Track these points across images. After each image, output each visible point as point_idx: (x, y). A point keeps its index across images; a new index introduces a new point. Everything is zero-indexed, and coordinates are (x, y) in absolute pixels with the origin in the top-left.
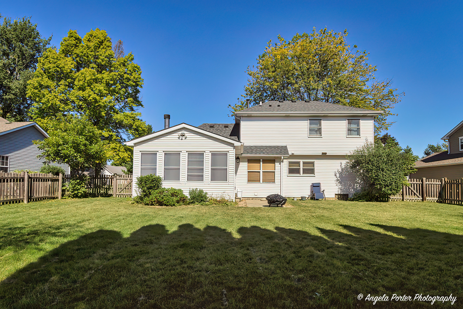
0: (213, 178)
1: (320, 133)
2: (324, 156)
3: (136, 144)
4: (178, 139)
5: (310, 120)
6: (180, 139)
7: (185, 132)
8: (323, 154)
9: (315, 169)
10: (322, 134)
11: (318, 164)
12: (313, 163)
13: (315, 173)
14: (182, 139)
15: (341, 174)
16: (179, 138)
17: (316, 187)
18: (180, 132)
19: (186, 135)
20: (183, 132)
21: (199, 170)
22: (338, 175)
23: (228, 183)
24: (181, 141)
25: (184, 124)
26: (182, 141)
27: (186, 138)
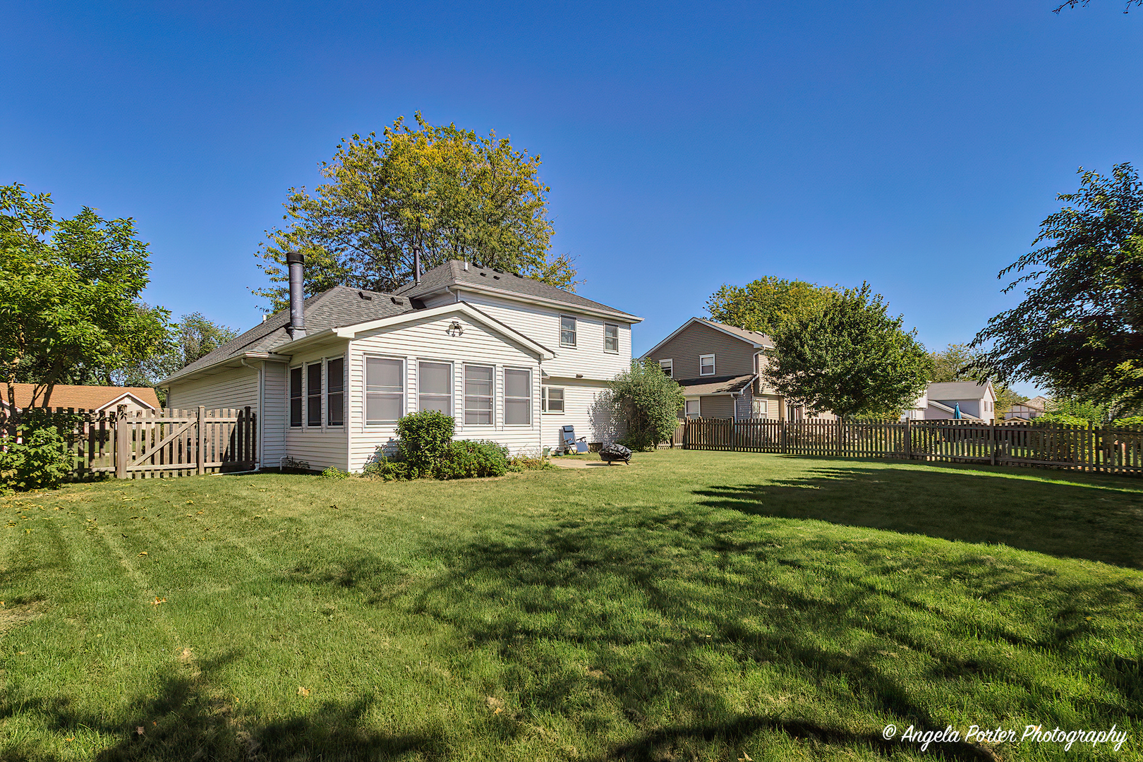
0: (508, 420)
1: (574, 341)
2: (579, 381)
3: (359, 335)
4: (446, 333)
5: (562, 316)
6: (451, 333)
7: (460, 321)
8: (577, 376)
9: (565, 402)
10: (577, 343)
11: (570, 393)
12: (561, 391)
13: (565, 409)
14: (453, 336)
15: (594, 410)
16: (448, 331)
17: (567, 431)
18: (451, 320)
19: (464, 327)
20: (455, 319)
21: (482, 402)
22: (591, 412)
23: (531, 428)
24: (452, 338)
25: (461, 303)
26: (454, 338)
27: (461, 333)
